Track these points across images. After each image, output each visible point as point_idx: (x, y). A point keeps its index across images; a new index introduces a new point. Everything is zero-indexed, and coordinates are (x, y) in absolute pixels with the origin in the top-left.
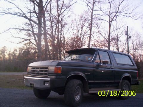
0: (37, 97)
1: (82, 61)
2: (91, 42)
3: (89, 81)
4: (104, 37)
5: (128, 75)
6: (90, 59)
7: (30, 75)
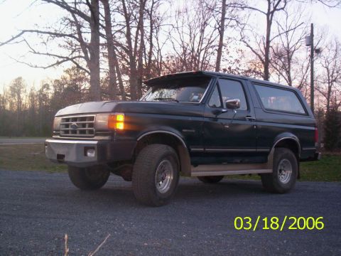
0: (76, 185)
1: (178, 102)
2: (221, 62)
3: (192, 149)
4: (254, 52)
5: (291, 136)
6: (196, 97)
7: (59, 137)
